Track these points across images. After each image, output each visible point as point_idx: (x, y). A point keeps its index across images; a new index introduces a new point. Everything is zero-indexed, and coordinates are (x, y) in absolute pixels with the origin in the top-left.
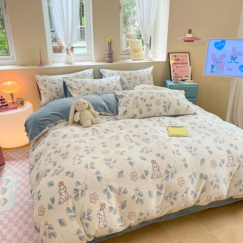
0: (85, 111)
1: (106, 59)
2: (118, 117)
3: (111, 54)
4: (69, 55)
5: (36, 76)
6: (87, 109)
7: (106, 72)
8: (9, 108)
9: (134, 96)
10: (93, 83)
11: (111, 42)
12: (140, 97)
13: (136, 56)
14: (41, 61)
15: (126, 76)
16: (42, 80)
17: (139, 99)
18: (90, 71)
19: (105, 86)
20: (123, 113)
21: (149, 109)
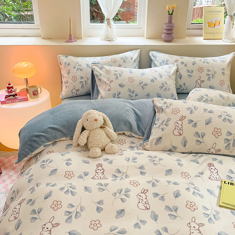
0: (97, 130)
1: (163, 36)
2: (148, 145)
3: (171, 30)
4: (110, 27)
5: (59, 56)
6: (101, 127)
7: (157, 58)
8: (17, 100)
9: (179, 115)
10: (131, 75)
11: (173, 11)
12: (189, 117)
13: (211, 33)
14: (70, 35)
15: (186, 65)
16: (65, 63)
17: (186, 121)
18: (135, 55)
19: (148, 82)
20: (155, 141)
21: (199, 141)
